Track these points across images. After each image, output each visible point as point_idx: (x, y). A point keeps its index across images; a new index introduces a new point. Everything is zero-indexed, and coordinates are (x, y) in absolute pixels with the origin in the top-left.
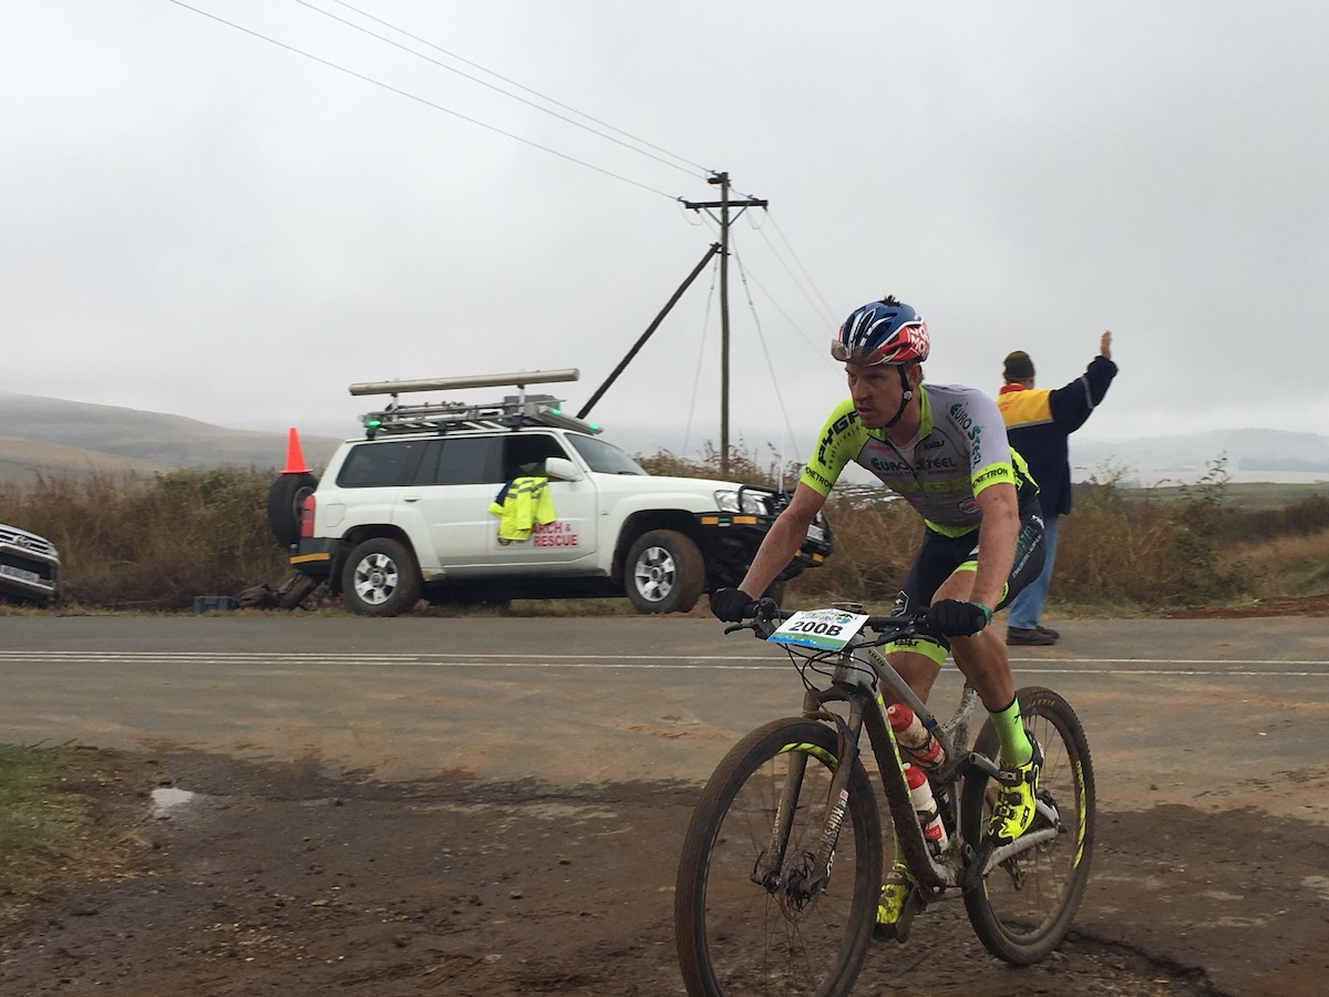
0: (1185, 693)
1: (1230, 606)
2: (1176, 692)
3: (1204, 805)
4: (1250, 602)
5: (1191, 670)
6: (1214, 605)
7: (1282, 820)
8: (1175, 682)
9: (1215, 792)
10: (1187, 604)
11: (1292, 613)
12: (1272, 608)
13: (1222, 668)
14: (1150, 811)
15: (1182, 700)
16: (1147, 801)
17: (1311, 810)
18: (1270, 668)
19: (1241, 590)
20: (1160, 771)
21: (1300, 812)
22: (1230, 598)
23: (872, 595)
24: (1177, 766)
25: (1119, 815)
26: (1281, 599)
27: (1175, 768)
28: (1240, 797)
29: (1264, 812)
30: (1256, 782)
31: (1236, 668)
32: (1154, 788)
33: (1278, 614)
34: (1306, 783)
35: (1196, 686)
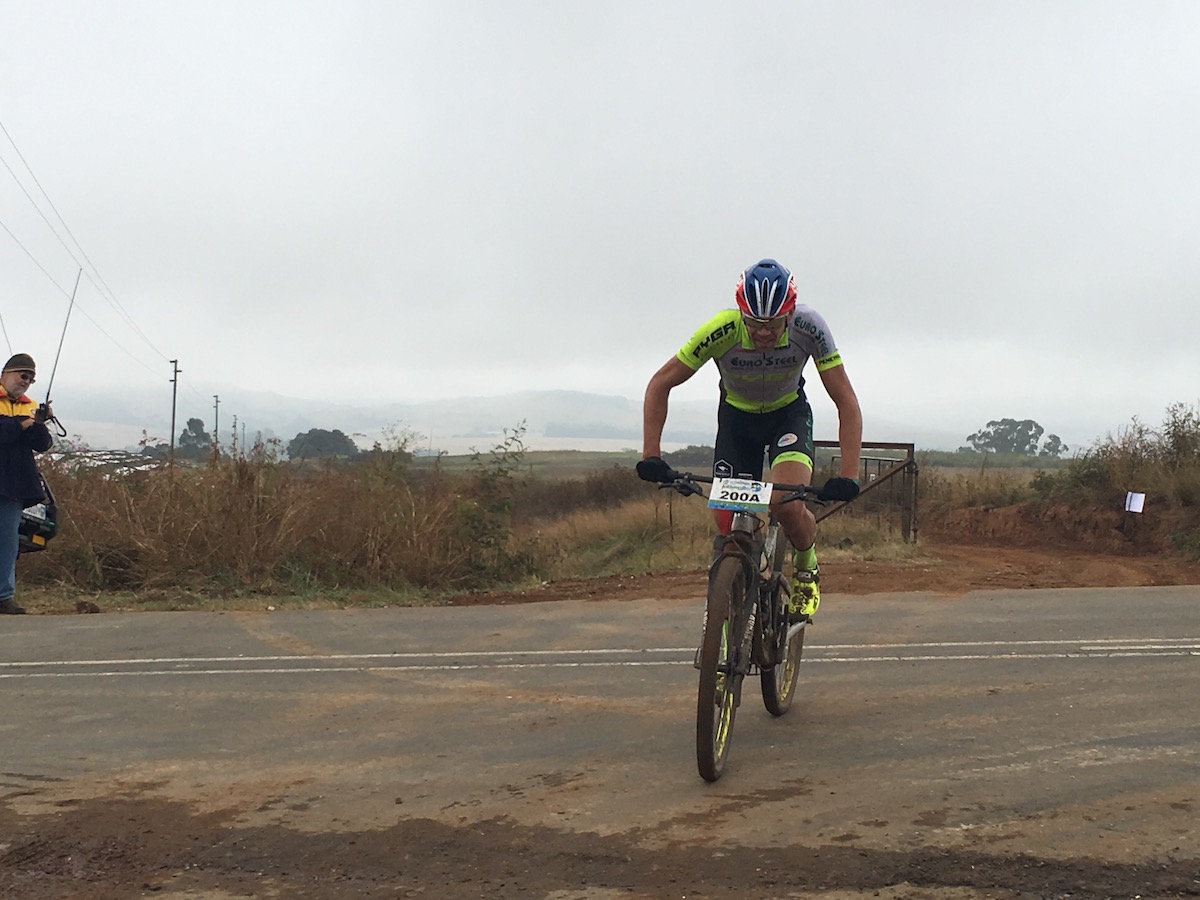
0: (447, 691)
1: (516, 589)
2: (438, 689)
3: (451, 818)
4: (538, 584)
5: (456, 664)
6: (501, 588)
7: (530, 830)
8: (437, 678)
9: (464, 803)
10: (471, 588)
11: (578, 597)
12: (561, 592)
13: (490, 661)
14: (392, 829)
15: (445, 699)
16: (390, 817)
17: (563, 817)
18: (541, 659)
19: (530, 572)
20: (408, 782)
21: (552, 819)
22: (517, 580)
23: (112, 583)
24: (428, 776)
25: (357, 835)
26: (570, 580)
27: (425, 778)
28: (490, 807)
29: (514, 822)
30: (510, 788)
31: (505, 660)
32: (399, 802)
33: (565, 597)
34: (563, 787)
35: (459, 683)
